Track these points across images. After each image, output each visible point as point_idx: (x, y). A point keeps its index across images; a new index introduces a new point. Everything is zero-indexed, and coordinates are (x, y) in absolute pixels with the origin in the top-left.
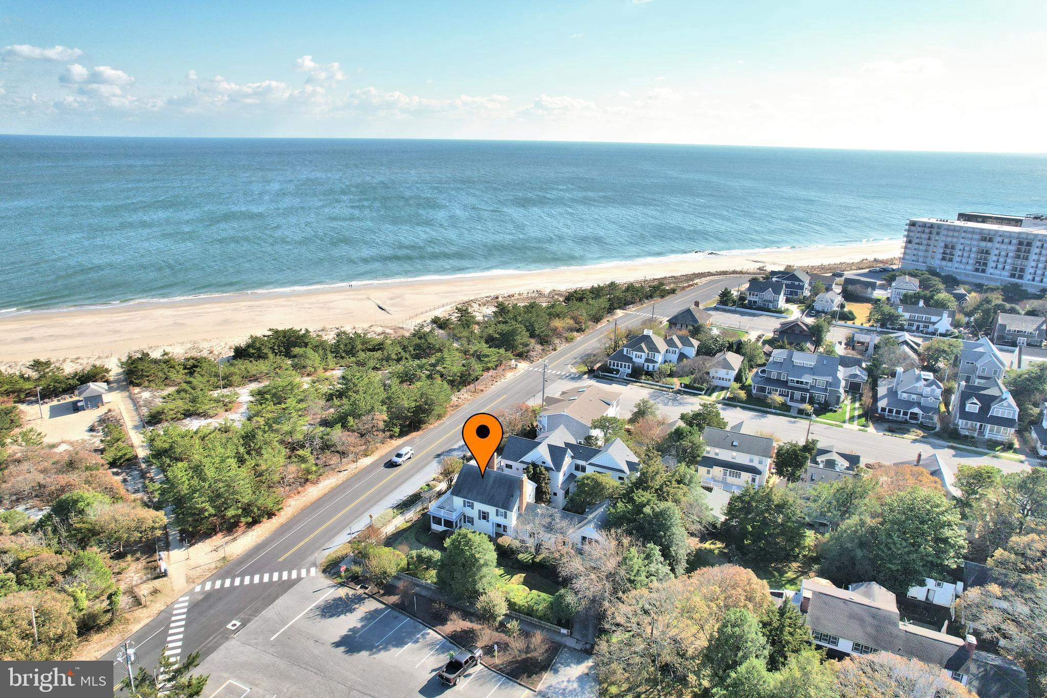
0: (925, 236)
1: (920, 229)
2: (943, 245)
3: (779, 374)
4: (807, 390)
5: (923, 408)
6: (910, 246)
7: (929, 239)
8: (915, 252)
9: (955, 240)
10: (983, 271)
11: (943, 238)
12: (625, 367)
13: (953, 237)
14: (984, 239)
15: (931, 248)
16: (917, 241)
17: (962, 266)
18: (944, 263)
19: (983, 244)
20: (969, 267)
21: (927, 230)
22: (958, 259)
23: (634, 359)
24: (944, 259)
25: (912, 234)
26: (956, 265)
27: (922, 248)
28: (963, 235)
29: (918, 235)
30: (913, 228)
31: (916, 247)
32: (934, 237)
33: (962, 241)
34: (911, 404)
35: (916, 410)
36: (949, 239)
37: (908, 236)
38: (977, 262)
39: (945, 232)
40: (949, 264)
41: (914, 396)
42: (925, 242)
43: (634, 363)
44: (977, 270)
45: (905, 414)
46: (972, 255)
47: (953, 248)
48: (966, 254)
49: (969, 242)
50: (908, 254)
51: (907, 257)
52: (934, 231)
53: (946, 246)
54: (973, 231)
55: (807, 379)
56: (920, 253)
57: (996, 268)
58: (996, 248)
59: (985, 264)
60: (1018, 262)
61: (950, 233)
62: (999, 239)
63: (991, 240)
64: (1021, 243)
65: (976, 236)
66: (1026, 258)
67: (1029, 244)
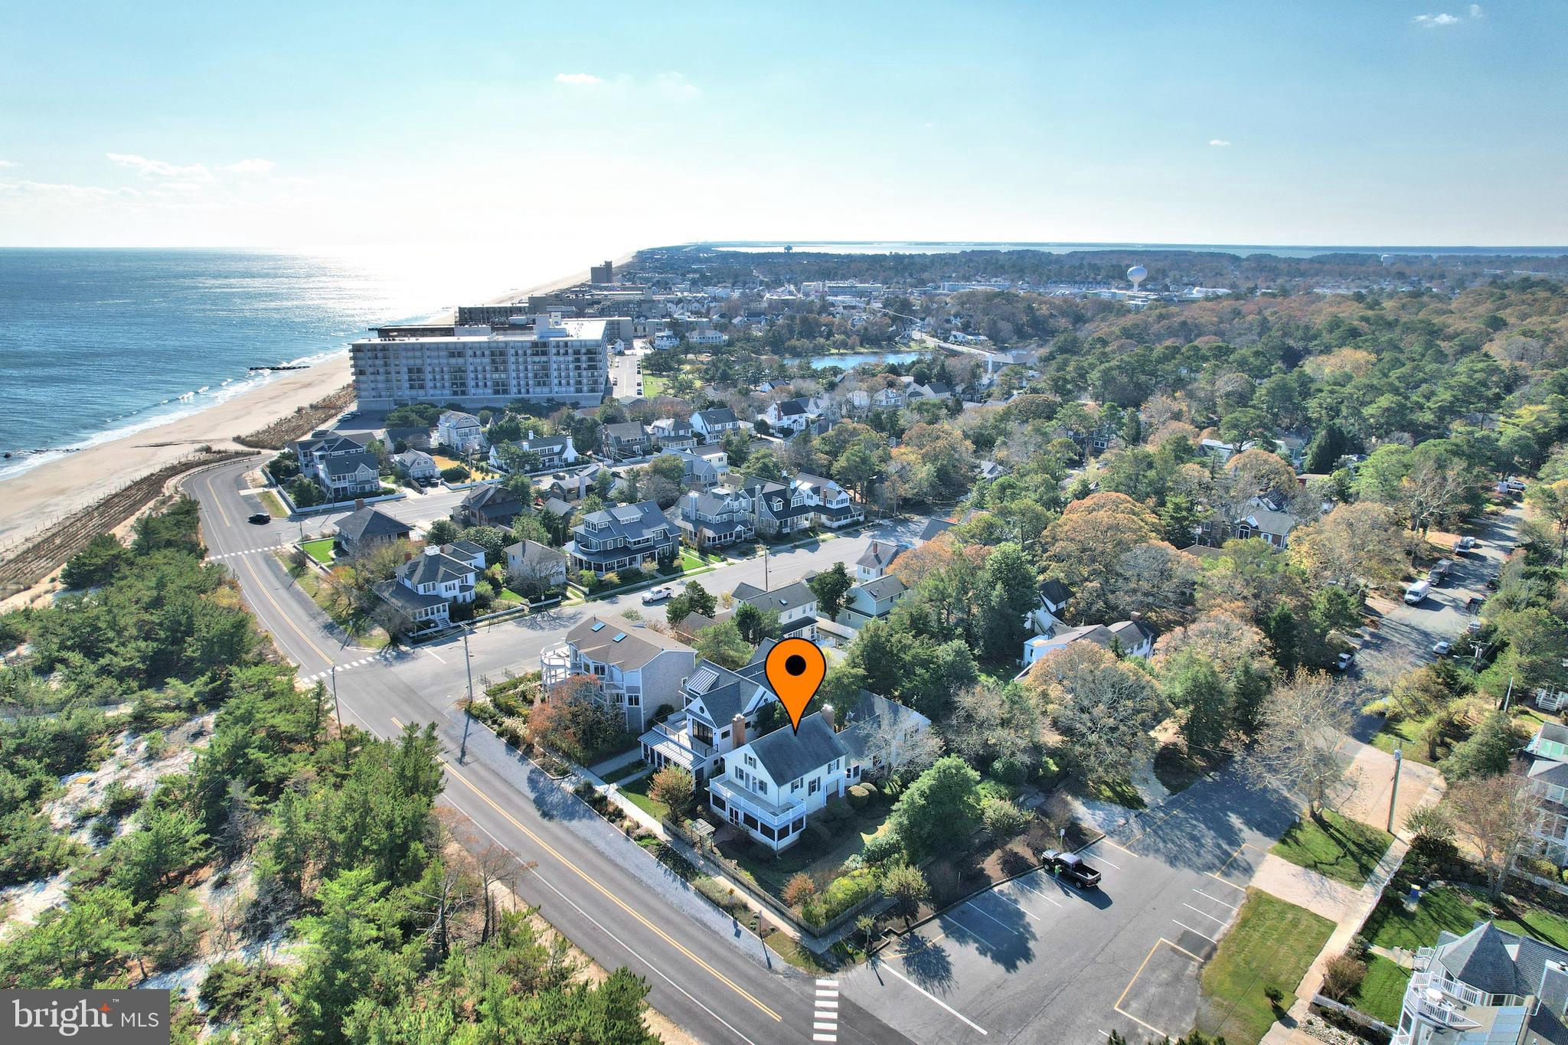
0: (379, 362)
1: (370, 354)
2: (405, 369)
3: (615, 541)
4: (652, 547)
6: (362, 378)
7: (386, 365)
8: (373, 385)
9: (419, 362)
10: (463, 393)
11: (404, 361)
12: (438, 611)
13: (414, 357)
14: (452, 355)
15: (393, 376)
16: (371, 370)
17: (439, 392)
18: (414, 392)
19: (453, 361)
21: (380, 355)
22: (431, 384)
23: (445, 594)
24: (412, 387)
25: (360, 363)
26: (431, 392)
27: (381, 378)
28: (428, 353)
29: (370, 362)
30: (360, 354)
31: (372, 377)
32: (392, 361)
33: (429, 361)
34: (731, 524)
35: (739, 528)
36: (411, 362)
37: (354, 366)
38: (453, 384)
39: (404, 354)
40: (421, 392)
42: (382, 370)
43: (446, 600)
44: (455, 393)
46: (446, 377)
47: (419, 371)
48: (438, 377)
49: (436, 361)
50: (366, 390)
51: (363, 393)
52: (391, 354)
53: (410, 371)
54: (437, 347)
55: (648, 534)
56: (380, 386)
57: (477, 386)
58: (470, 363)
59: (463, 384)
60: (496, 376)
61: (410, 354)
62: (470, 352)
63: (460, 355)
64: (492, 354)
65: (444, 353)
66: (505, 370)
67: (502, 354)
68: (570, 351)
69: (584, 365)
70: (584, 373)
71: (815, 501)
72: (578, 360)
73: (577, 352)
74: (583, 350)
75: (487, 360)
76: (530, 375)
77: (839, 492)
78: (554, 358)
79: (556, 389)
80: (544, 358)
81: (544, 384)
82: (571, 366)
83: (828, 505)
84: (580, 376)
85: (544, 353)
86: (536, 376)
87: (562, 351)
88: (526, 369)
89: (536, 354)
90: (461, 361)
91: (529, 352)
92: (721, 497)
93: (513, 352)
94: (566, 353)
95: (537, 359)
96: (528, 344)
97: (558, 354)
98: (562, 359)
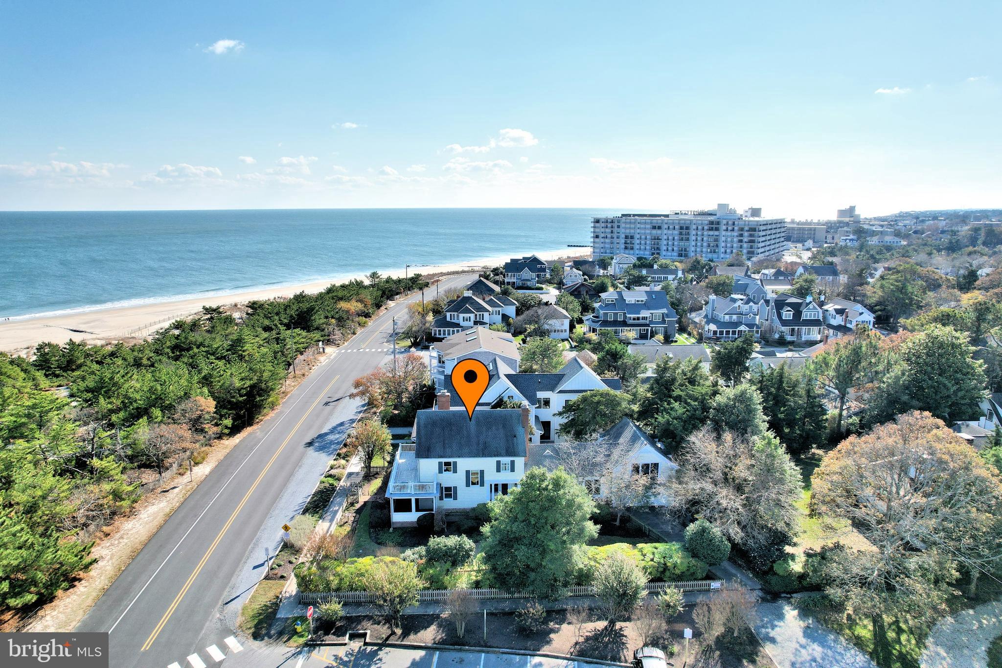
0: (608, 230)
1: (603, 225)
2: (623, 236)
3: (616, 314)
4: (648, 325)
5: (747, 325)
6: (597, 240)
7: (612, 232)
8: (602, 245)
9: (632, 231)
10: (659, 254)
11: (623, 230)
13: (630, 228)
14: (654, 228)
15: (615, 240)
16: (603, 235)
17: (642, 252)
18: (627, 252)
19: (654, 232)
20: (647, 253)
21: (609, 225)
22: (638, 247)
24: (626, 248)
25: (597, 230)
26: (637, 252)
27: (607, 240)
28: (638, 226)
29: (603, 230)
30: (597, 225)
31: (603, 240)
32: (615, 230)
33: (638, 231)
34: (737, 324)
35: (742, 328)
36: (628, 231)
37: (594, 232)
38: (652, 247)
39: (623, 225)
40: (631, 252)
41: (735, 317)
42: (609, 236)
44: (653, 254)
45: (734, 333)
46: (648, 242)
47: (632, 237)
48: (643, 242)
49: (643, 232)
50: (597, 248)
51: (597, 250)
52: (615, 225)
53: (626, 237)
54: (645, 222)
55: (645, 313)
56: (607, 246)
57: (667, 250)
58: (664, 233)
59: (658, 249)
60: (682, 243)
61: (628, 226)
62: (666, 226)
63: (660, 228)
64: (681, 228)
65: (648, 226)
66: (688, 239)
67: (687, 228)
68: (736, 228)
69: (745, 239)
70: (745, 245)
71: (838, 321)
72: (741, 235)
73: (742, 229)
74: (746, 228)
75: (676, 232)
76: (705, 244)
77: (861, 314)
78: (724, 233)
79: (722, 256)
80: (716, 233)
81: (715, 252)
82: (736, 239)
83: (848, 325)
84: (741, 247)
85: (717, 229)
86: (709, 246)
87: (730, 228)
88: (703, 240)
89: (711, 229)
90: (659, 232)
91: (706, 228)
92: (734, 301)
93: (694, 227)
94: (733, 230)
95: (711, 233)
96: (706, 222)
97: (727, 230)
98: (729, 233)
